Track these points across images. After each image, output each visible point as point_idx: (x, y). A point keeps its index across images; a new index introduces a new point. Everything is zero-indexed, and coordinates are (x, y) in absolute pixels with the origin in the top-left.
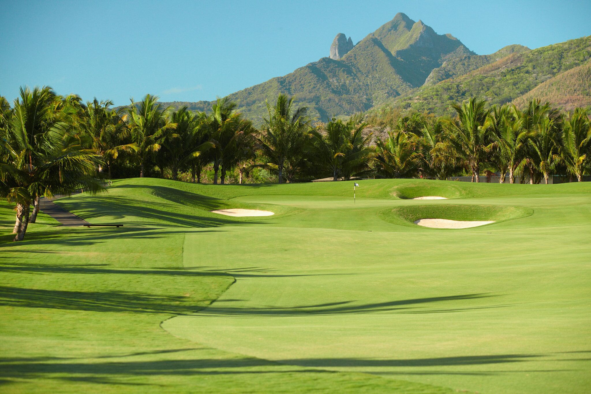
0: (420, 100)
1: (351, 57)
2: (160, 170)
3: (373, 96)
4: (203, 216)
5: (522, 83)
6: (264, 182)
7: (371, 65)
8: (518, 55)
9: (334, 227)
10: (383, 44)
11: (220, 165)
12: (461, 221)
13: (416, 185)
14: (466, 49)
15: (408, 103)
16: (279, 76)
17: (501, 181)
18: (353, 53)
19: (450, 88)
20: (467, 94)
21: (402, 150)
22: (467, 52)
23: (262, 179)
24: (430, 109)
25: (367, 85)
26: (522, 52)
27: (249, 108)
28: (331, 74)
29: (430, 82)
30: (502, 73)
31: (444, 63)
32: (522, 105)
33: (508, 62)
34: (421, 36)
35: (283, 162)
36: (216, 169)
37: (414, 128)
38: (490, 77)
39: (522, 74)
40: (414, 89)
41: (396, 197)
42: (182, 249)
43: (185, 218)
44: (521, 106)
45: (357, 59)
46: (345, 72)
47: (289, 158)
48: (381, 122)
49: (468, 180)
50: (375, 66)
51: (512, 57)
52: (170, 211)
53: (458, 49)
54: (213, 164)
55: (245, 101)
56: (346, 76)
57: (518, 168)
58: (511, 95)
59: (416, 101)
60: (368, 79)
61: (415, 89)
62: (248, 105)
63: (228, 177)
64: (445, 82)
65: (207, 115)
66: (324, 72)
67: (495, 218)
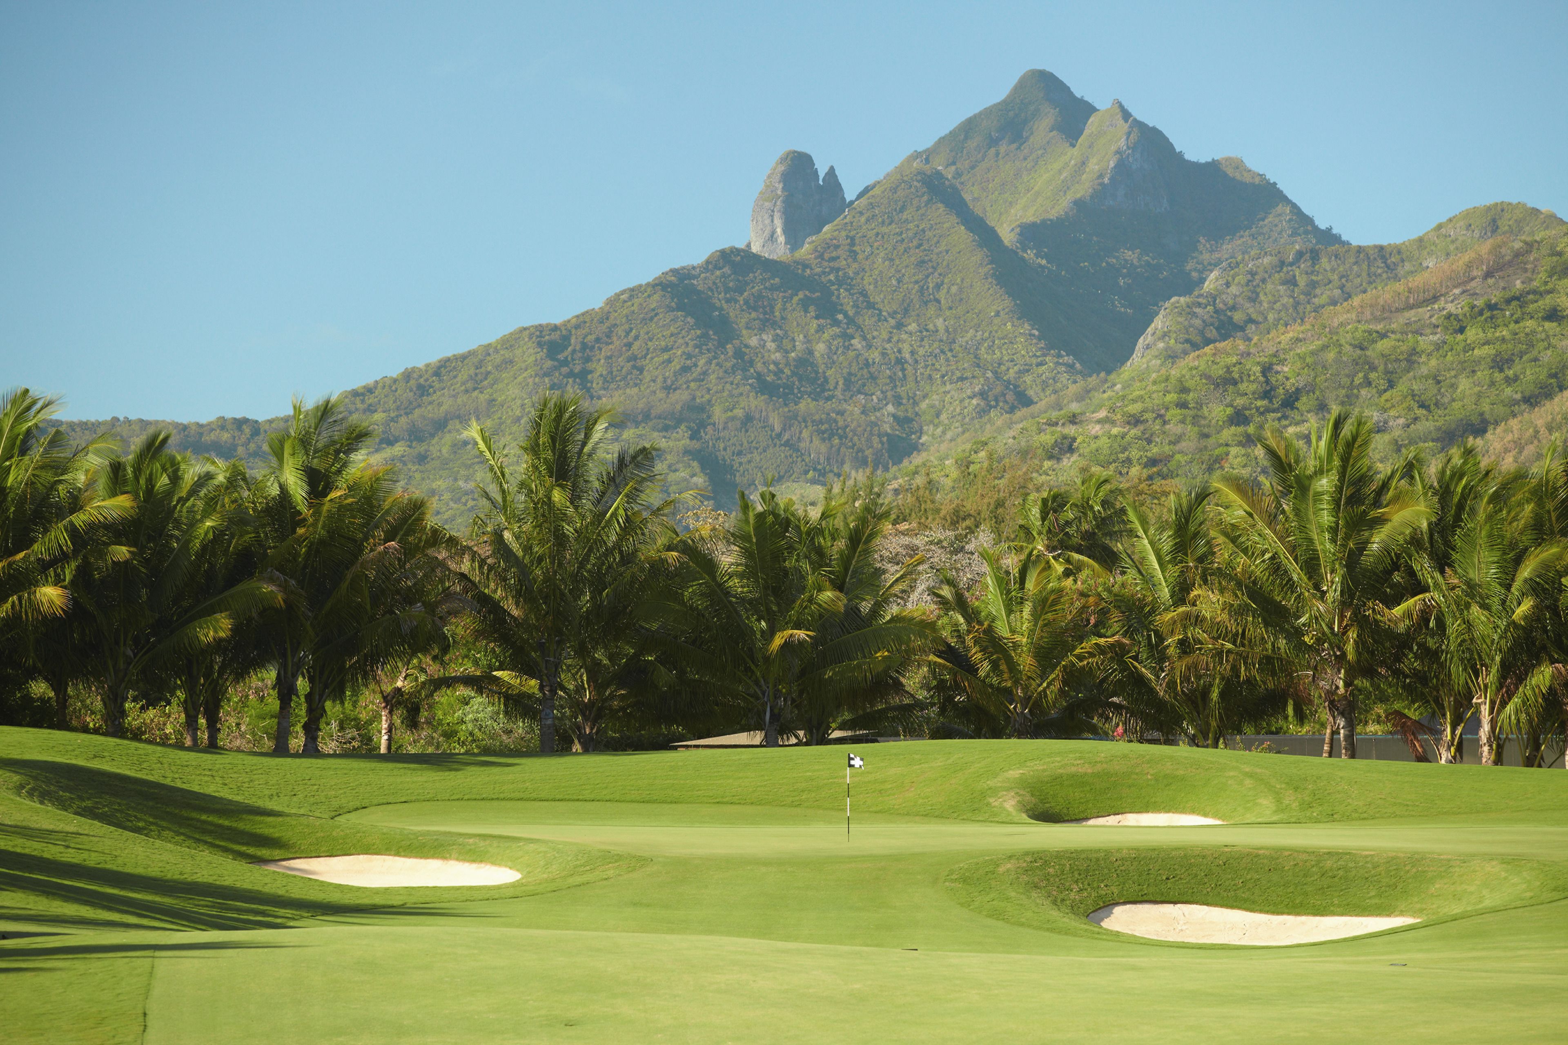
0: (1113, 423)
1: (837, 247)
2: (52, 694)
3: (924, 405)
4: (228, 882)
5: (1531, 361)
6: (478, 747)
7: (916, 282)
8: (1517, 245)
9: (764, 931)
10: (967, 197)
11: (300, 679)
12: (1282, 913)
13: (1099, 768)
14: (1303, 221)
15: (1065, 437)
16: (544, 322)
17: (1445, 756)
18: (844, 234)
19: (1236, 376)
20: (1304, 403)
21: (1040, 623)
22: (1306, 232)
23: (471, 734)
24: (1153, 462)
25: (900, 362)
26: (1532, 233)
27: (421, 448)
28: (754, 315)
29: (1154, 352)
30: (1449, 316)
31: (1213, 276)
32: (1530, 450)
33: (1475, 273)
34: (1122, 167)
35: (557, 665)
36: (285, 691)
37: (1088, 536)
38: (1398, 336)
39: (1530, 324)
40: (1090, 379)
41: (1014, 813)
42: (141, 1019)
43: (156, 894)
44: (1526, 453)
45: (860, 257)
46: (812, 308)
47: (582, 651)
48: (956, 512)
49: (1310, 747)
50: (931, 285)
51: (1490, 253)
52: (91, 863)
53: (1270, 218)
54: (271, 675)
55: (403, 420)
56: (814, 324)
57: (1516, 700)
58: (1486, 407)
59: (1098, 427)
60: (904, 336)
61: (1093, 380)
62: (415, 435)
63: (334, 725)
64: (1214, 354)
65: (249, 473)
66: (725, 306)
67: (1419, 906)
